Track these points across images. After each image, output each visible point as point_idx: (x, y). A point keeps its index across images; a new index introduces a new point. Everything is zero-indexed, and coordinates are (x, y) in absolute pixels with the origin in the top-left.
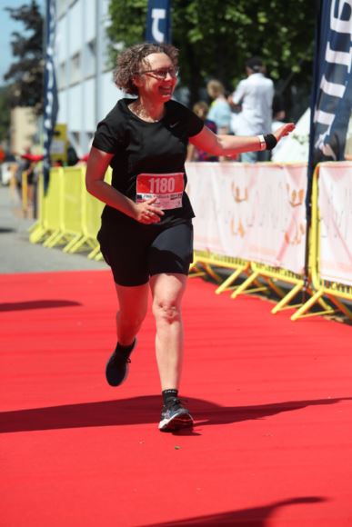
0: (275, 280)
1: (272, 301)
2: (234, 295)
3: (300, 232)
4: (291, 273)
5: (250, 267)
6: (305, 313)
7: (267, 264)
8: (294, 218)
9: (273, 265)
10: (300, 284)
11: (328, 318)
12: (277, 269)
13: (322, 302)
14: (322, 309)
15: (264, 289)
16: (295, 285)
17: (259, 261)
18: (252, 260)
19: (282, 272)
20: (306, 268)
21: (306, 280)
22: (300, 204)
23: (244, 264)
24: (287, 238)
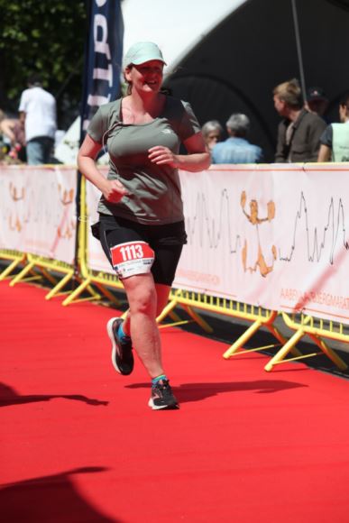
0: (49, 270)
1: (46, 289)
2: (12, 284)
3: (70, 227)
4: (62, 264)
5: (26, 258)
6: (74, 299)
7: (41, 256)
8: (65, 214)
9: (47, 256)
10: (70, 273)
11: (96, 303)
12: (51, 260)
13: (90, 289)
14: (90, 295)
15: (38, 277)
16: (65, 274)
17: (34, 253)
18: (28, 252)
19: (55, 263)
20: (76, 259)
21: (76, 270)
22: (70, 202)
23: (21, 256)
24: (59, 233)
